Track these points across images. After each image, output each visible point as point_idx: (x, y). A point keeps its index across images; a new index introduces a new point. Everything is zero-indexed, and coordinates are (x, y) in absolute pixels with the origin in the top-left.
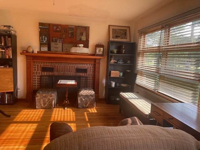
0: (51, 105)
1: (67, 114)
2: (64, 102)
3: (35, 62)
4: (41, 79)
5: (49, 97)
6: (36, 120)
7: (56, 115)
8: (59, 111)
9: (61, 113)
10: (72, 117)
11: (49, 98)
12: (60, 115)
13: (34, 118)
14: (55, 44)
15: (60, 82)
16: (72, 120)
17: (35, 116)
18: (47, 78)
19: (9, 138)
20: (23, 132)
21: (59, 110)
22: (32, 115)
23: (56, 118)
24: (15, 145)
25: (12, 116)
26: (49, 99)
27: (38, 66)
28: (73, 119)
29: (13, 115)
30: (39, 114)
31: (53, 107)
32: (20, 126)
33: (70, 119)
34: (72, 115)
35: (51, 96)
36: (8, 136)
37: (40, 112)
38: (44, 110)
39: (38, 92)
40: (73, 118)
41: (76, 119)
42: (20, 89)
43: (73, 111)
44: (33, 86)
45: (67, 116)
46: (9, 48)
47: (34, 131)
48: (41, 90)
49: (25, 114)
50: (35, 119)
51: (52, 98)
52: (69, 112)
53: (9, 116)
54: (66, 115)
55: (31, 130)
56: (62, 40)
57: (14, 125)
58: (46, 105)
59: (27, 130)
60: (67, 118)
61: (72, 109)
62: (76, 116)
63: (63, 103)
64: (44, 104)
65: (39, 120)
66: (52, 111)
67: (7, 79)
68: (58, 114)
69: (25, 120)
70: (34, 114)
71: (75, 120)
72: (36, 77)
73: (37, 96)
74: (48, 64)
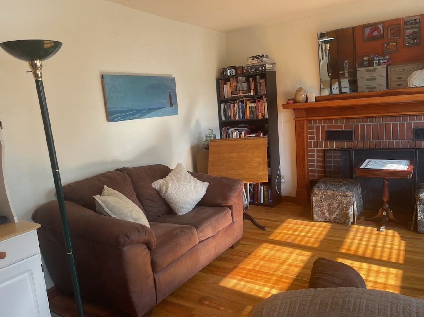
0: (347, 216)
1: (384, 243)
2: (379, 214)
3: (311, 120)
4: (324, 157)
5: (340, 198)
6: (309, 245)
7: (356, 242)
8: (364, 233)
9: (369, 238)
10: (395, 252)
11: (340, 200)
12: (364, 243)
13: (306, 239)
14: (367, 71)
15: (367, 165)
16: (393, 260)
17: (309, 235)
18: (338, 154)
19: (256, 268)
20: (283, 263)
21: (365, 230)
22: (305, 231)
23: (354, 248)
24: (264, 285)
25: (267, 229)
26: (340, 203)
27: (318, 128)
28: (398, 259)
29: (271, 227)
30: (318, 232)
31: (349, 221)
32: (278, 251)
33: (390, 257)
34: (396, 247)
35: (346, 197)
36: (256, 265)
37: (321, 229)
38: (329, 225)
39: (317, 185)
40: (398, 255)
41: (406, 260)
42: (285, 177)
43: (403, 238)
44: (308, 173)
45: (383, 247)
46: (263, 98)
47: (302, 265)
48: (324, 182)
49: (290, 229)
50: (307, 242)
51: (348, 200)
52: (389, 238)
53: (263, 228)
54: (380, 244)
55: (297, 263)
56: (387, 57)
57: (269, 247)
58: (334, 216)
59: (290, 261)
60: (382, 252)
61: (399, 233)
62: (406, 251)
63: (377, 216)
64: (331, 213)
65: (316, 245)
66: (348, 230)
67: (258, 159)
68: (361, 240)
69: (289, 241)
70: (308, 232)
71: (401, 261)
72: (315, 154)
73: (315, 195)
74: (339, 124)
